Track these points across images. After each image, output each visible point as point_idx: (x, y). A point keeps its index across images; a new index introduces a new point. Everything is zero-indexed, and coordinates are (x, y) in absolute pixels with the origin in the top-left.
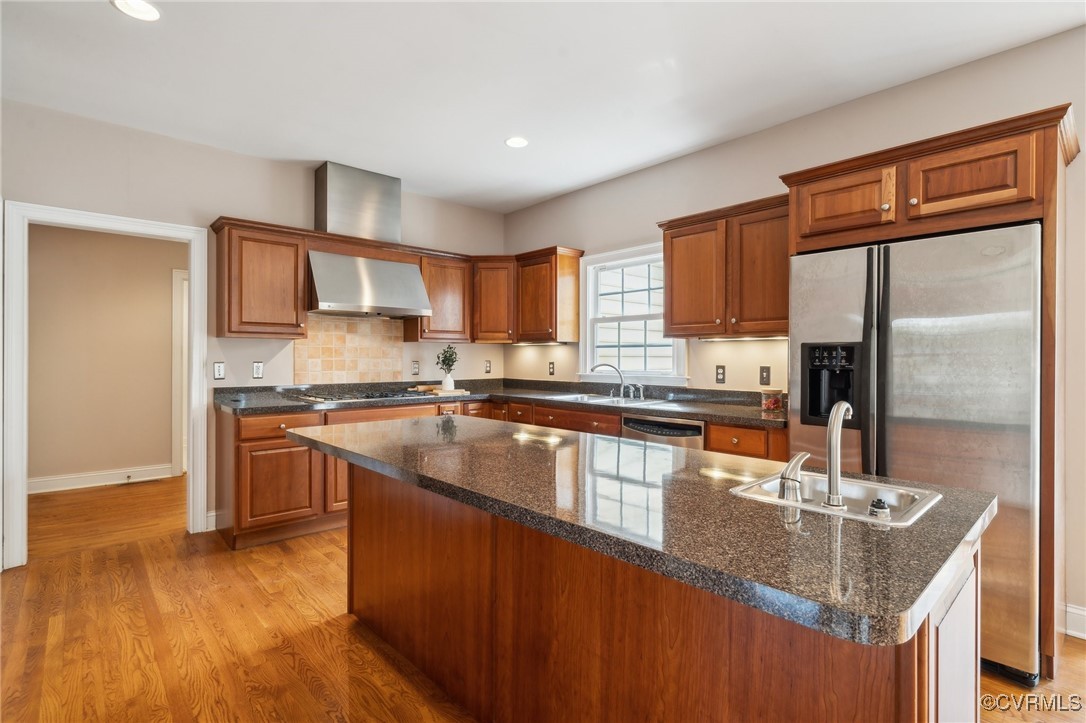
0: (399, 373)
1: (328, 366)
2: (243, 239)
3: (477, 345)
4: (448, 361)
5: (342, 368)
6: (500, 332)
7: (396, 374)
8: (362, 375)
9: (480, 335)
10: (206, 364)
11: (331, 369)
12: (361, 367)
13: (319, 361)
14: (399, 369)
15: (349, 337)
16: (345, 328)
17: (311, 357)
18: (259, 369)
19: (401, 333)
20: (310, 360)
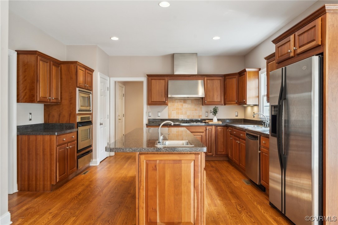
0: (201, 116)
1: (178, 113)
2: (152, 79)
3: (226, 106)
4: (215, 112)
5: (182, 114)
6: (233, 101)
7: (199, 116)
8: (188, 116)
9: (227, 102)
10: (146, 113)
11: (178, 114)
12: (188, 113)
13: (175, 112)
14: (201, 114)
15: (184, 104)
16: (183, 102)
17: (173, 111)
18: (160, 114)
19: (201, 103)
20: (173, 112)
